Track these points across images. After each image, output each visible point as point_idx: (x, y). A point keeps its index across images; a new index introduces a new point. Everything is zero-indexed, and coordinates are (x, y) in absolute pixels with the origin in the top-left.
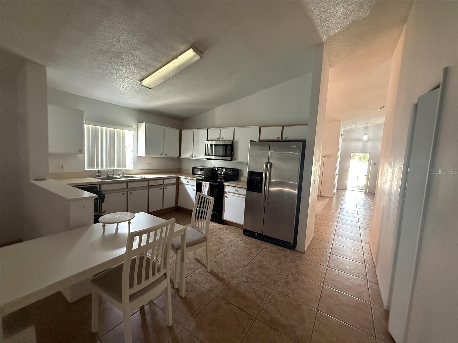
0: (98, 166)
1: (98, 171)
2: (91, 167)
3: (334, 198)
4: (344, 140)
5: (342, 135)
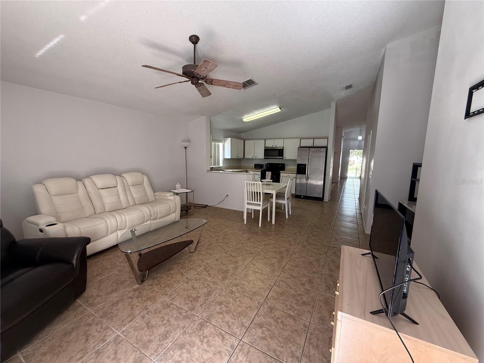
3: (339, 183)
4: (344, 139)
5: (343, 137)
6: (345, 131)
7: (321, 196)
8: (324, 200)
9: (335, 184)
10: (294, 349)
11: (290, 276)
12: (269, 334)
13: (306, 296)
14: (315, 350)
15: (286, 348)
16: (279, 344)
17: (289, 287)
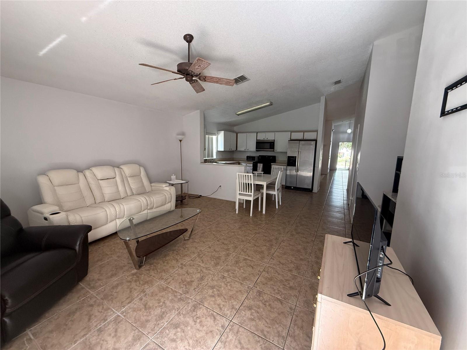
3: (328, 175)
4: (334, 132)
5: (333, 130)
6: (335, 124)
7: (310, 187)
8: (313, 191)
9: (324, 175)
10: (280, 329)
11: (278, 263)
12: (257, 316)
13: (293, 281)
14: (299, 331)
15: (273, 328)
16: (267, 325)
17: (277, 273)
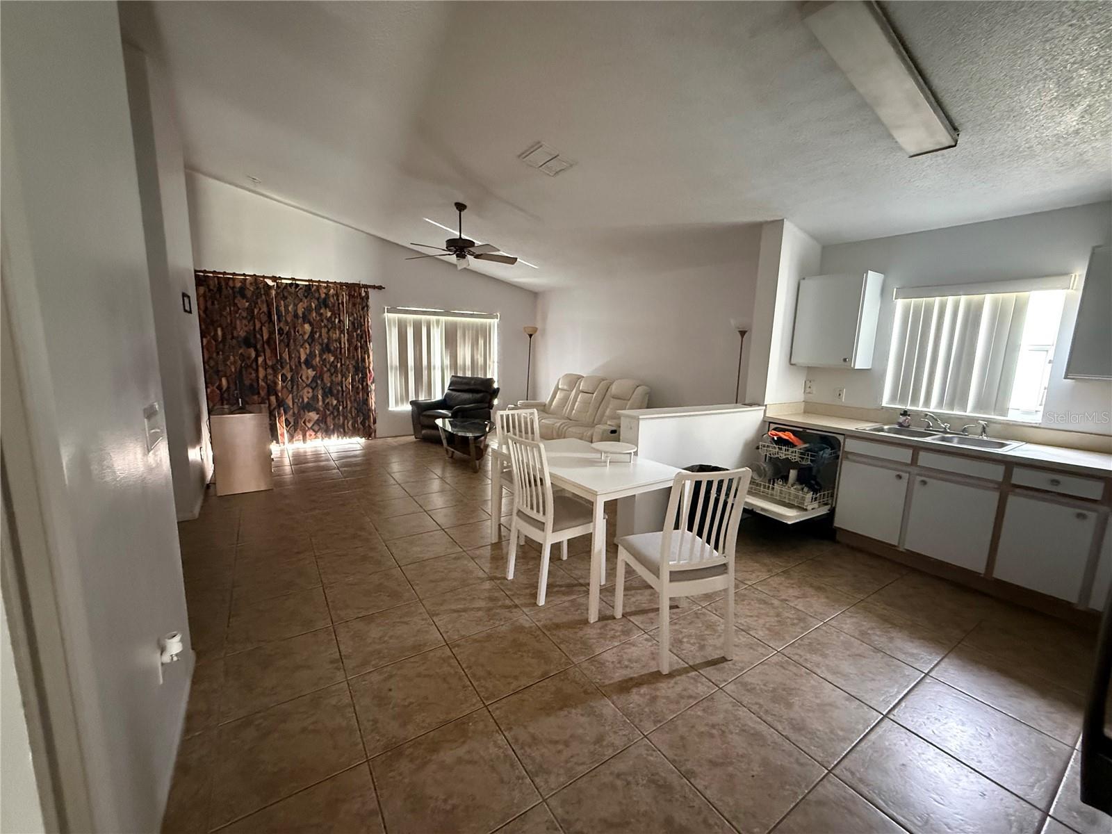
0: (915, 400)
1: (902, 412)
2: (899, 401)
